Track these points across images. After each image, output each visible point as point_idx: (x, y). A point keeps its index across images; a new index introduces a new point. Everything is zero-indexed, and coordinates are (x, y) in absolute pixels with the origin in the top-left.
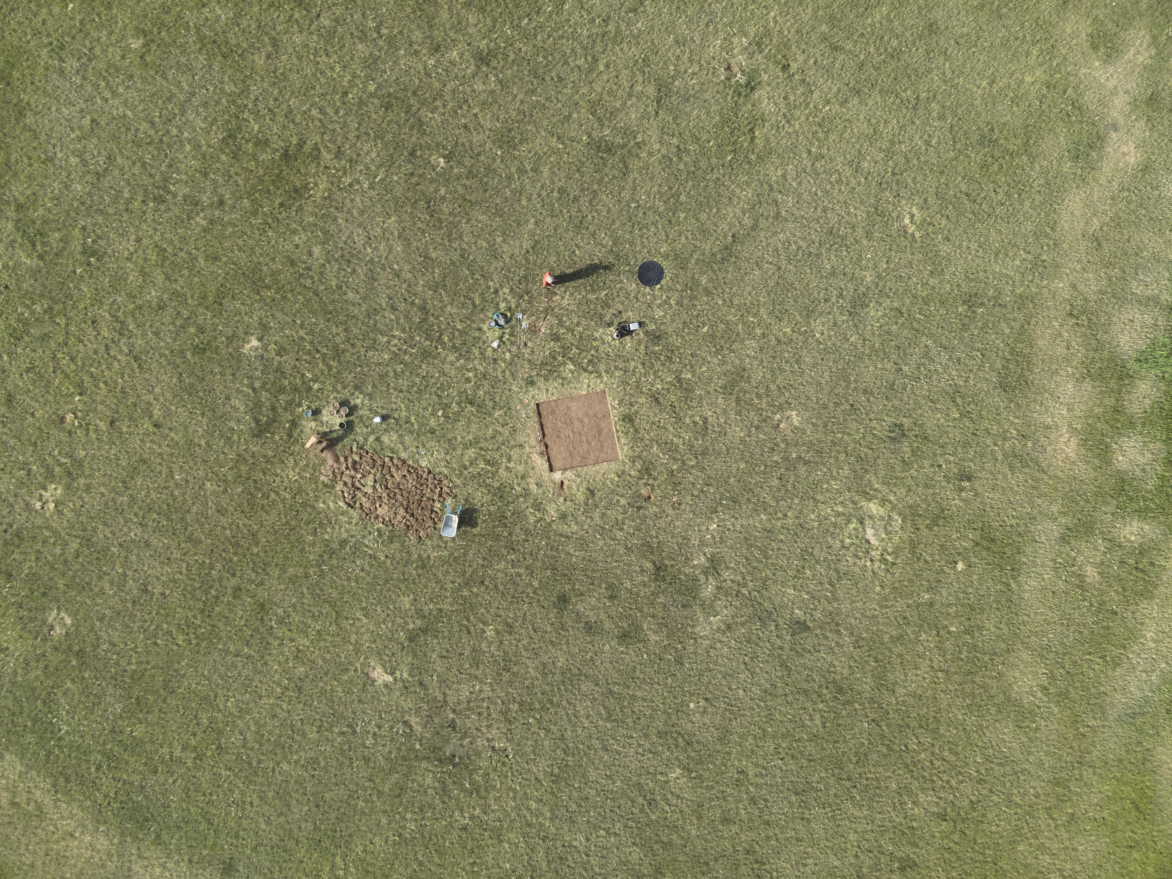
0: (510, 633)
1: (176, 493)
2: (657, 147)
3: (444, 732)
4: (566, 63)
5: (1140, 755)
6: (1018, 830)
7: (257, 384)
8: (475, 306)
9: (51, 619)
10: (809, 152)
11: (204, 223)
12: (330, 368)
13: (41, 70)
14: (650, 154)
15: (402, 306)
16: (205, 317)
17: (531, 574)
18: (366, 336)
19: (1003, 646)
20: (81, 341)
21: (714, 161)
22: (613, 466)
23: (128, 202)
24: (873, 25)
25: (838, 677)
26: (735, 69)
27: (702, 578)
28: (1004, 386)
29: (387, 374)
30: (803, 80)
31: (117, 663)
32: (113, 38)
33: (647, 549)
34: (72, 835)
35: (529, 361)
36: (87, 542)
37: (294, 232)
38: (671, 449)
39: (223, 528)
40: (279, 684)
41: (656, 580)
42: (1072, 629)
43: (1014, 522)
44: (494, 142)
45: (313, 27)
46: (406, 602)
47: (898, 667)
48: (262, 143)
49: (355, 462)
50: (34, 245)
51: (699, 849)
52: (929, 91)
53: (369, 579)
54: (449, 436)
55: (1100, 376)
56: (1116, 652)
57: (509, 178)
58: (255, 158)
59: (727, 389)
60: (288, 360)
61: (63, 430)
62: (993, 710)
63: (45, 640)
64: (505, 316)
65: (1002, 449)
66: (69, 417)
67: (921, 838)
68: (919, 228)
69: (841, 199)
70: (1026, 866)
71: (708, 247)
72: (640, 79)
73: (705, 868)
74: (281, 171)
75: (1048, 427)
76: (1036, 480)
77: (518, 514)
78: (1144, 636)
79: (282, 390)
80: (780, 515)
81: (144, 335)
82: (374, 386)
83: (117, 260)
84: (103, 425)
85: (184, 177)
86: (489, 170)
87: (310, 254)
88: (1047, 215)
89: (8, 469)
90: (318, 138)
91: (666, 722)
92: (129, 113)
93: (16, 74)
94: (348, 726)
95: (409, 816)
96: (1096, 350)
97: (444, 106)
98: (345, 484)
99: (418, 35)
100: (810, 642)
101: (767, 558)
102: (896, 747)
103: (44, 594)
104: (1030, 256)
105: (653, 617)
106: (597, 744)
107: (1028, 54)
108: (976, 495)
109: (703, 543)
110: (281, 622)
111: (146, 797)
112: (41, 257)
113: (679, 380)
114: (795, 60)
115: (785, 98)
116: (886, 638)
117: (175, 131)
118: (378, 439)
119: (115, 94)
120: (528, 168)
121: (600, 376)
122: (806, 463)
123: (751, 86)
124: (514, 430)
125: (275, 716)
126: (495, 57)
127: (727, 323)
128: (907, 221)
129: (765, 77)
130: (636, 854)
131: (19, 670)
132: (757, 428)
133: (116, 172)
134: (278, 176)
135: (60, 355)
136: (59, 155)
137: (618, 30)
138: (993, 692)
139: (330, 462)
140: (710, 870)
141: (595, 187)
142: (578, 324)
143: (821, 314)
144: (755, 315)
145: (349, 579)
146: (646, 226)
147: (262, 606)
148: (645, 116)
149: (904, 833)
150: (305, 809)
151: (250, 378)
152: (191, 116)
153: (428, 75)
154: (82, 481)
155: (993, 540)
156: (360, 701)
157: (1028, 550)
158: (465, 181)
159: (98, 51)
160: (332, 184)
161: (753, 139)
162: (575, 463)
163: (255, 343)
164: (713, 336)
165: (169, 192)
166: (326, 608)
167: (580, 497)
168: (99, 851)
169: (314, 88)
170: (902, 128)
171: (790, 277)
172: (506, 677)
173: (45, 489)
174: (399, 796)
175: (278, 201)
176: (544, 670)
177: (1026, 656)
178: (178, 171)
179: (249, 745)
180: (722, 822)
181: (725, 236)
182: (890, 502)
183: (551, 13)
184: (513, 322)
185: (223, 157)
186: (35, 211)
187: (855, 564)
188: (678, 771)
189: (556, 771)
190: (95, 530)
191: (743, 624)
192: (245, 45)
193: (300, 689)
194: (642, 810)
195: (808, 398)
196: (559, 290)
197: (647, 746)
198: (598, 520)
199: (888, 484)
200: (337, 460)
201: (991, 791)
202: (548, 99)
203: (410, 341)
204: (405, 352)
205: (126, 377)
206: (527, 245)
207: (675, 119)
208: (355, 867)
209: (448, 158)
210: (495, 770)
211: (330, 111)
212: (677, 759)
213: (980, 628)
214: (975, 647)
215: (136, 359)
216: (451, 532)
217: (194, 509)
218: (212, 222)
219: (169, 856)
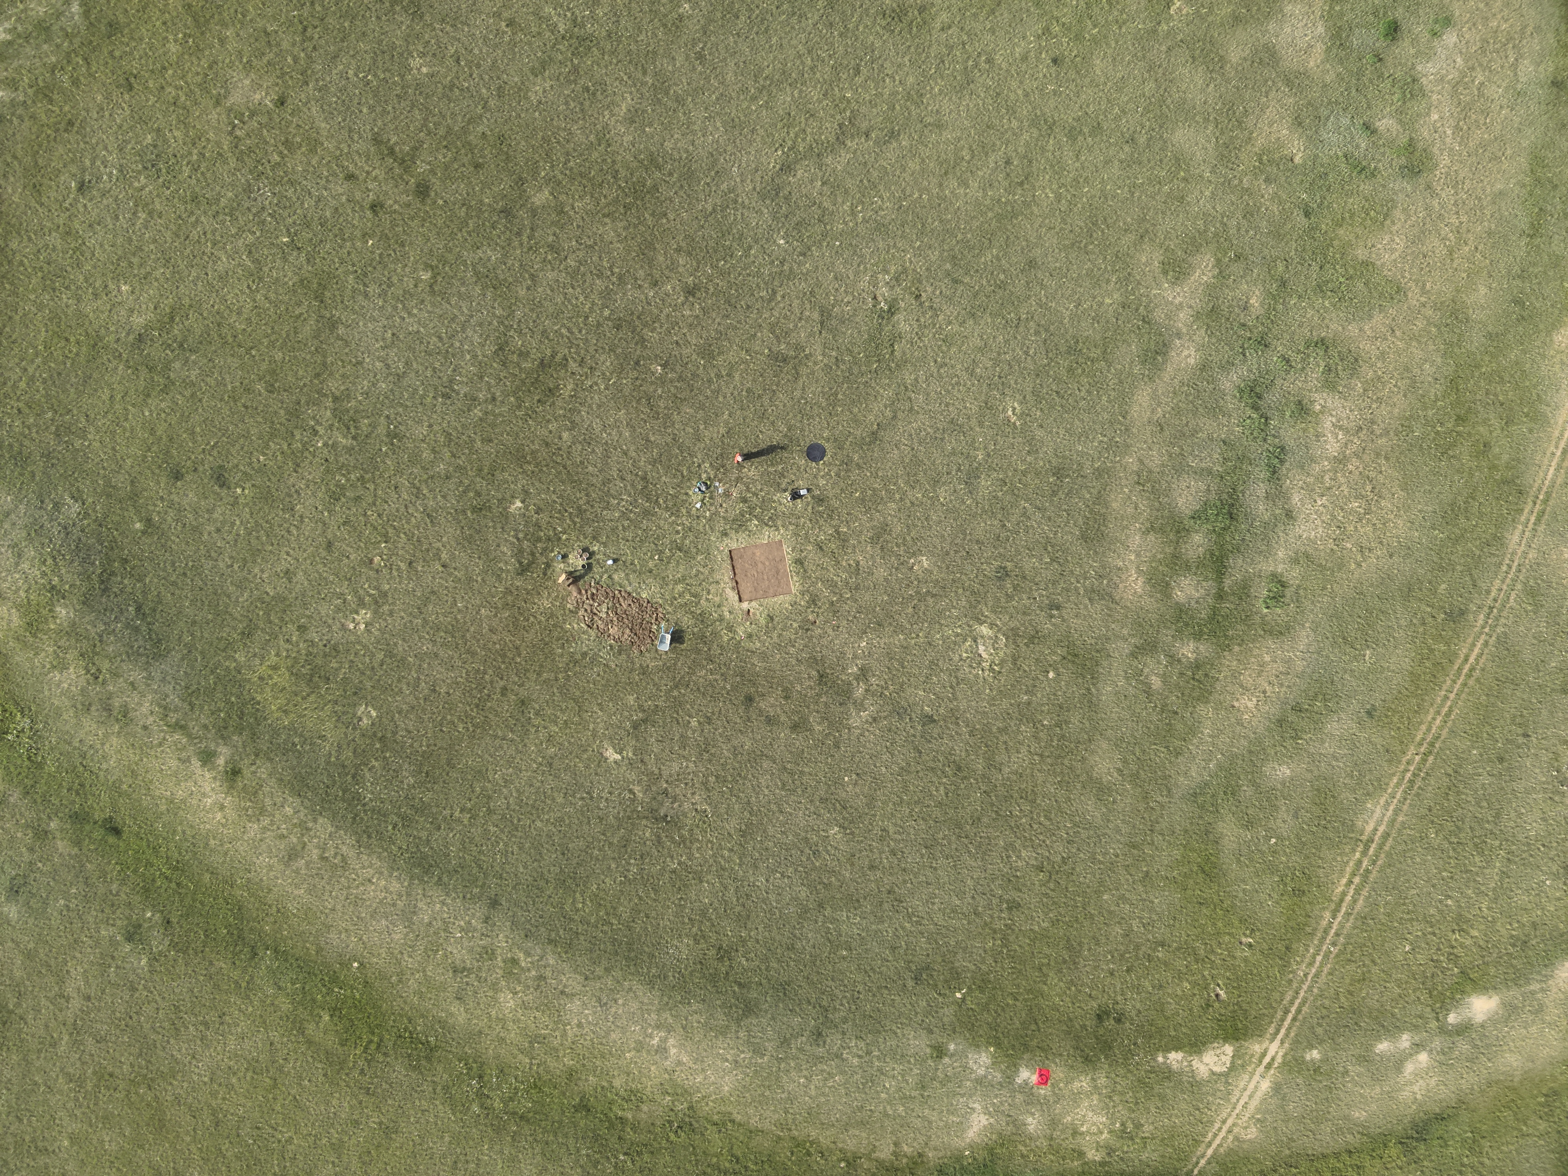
0: (709, 724)
1: (459, 617)
2: (820, 358)
3: (660, 798)
4: (752, 294)
5: (1203, 828)
6: (1101, 883)
7: (521, 535)
8: (683, 477)
9: (359, 713)
10: (936, 361)
11: (480, 414)
12: (575, 523)
13: (348, 292)
14: (815, 363)
15: (629, 477)
16: (481, 484)
17: (725, 680)
18: (601, 499)
19: (1086, 737)
20: (386, 502)
21: (864, 368)
22: (788, 598)
23: (423, 397)
24: (986, 263)
25: (957, 758)
26: (880, 298)
27: (855, 683)
28: (1084, 537)
29: (617, 527)
30: (931, 307)
31: (411, 746)
32: (407, 270)
33: (814, 661)
34: (370, 881)
35: (724, 518)
36: (390, 654)
37: (548, 421)
38: (832, 585)
39: (495, 643)
40: (535, 762)
41: (820, 684)
42: (1141, 725)
43: (1093, 642)
44: (698, 354)
45: (562, 267)
46: (631, 699)
47: (1004, 751)
48: (524, 354)
49: (593, 594)
50: (349, 429)
51: (852, 889)
52: (1028, 313)
53: (603, 682)
54: (663, 575)
55: (1162, 530)
56: (1177, 743)
57: (710, 381)
58: (518, 364)
59: (874, 540)
60: (544, 518)
61: (371, 569)
62: (1079, 786)
63: (354, 729)
64: (706, 484)
65: (1084, 586)
66: (377, 559)
67: (1024, 885)
68: (1019, 419)
69: (960, 397)
70: (1110, 912)
71: (859, 433)
72: (808, 306)
73: (856, 905)
74: (539, 376)
75: (1119, 569)
76: (1110, 609)
77: (715, 634)
78: (1202, 732)
79: (539, 540)
80: (913, 635)
81: (435, 498)
82: (607, 537)
83: (414, 441)
84: (403, 566)
85: (465, 379)
86: (695, 375)
87: (560, 438)
88: (1120, 407)
89: (328, 599)
90: (566, 351)
91: (827, 792)
92: (422, 330)
93: (328, 294)
94: (587, 793)
95: (632, 861)
96: (1158, 510)
97: (661, 327)
98: (586, 610)
99: (641, 273)
100: (936, 731)
101: (903, 668)
102: (1002, 813)
103: (355, 694)
104: (1105, 439)
105: (817, 712)
106: (774, 807)
107: (1108, 281)
108: (1064, 620)
109: (855, 657)
110: (537, 714)
111: (432, 848)
112: (354, 438)
113: (838, 533)
114: (925, 291)
115: (917, 320)
116: (994, 730)
117: (458, 344)
118: (610, 577)
119: (410, 314)
120: (724, 373)
121: (777, 529)
122: (934, 596)
123: (892, 310)
124: (712, 570)
125: (531, 785)
126: (699, 290)
127: (874, 490)
128: (1010, 413)
129: (902, 304)
130: (804, 892)
131: (333, 752)
132: (897, 569)
133: (413, 375)
134: (536, 379)
135: (369, 513)
136: (367, 360)
137: (791, 269)
138: (1078, 772)
139: (575, 594)
140: (860, 906)
141: (774, 388)
142: (761, 490)
143: (944, 484)
144: (895, 484)
145: (588, 682)
146: (812, 417)
147: (523, 702)
148: (811, 335)
149: (1010, 880)
150: (554, 856)
151: (515, 530)
152: (469, 332)
153: (649, 304)
154: (386, 608)
155: (1076, 655)
156: (596, 774)
157: (1105, 663)
158: (676, 384)
159: (395, 279)
160: (577, 385)
161: (892, 352)
162: (758, 596)
163: (518, 504)
164: (863, 500)
165: (454, 391)
166: (571, 704)
167: (763, 621)
168: (391, 893)
169: (563, 313)
170: (1007, 341)
171: (921, 456)
172: (706, 756)
173: (357, 613)
174: (625, 846)
175: (537, 398)
176: (735, 751)
177: (1104, 745)
178: (460, 374)
179: (512, 807)
180: (869, 869)
181: (872, 424)
182: (997, 625)
183: (741, 256)
184: (712, 488)
185: (495, 365)
186: (349, 402)
187: (970, 672)
188: (836, 829)
189: (743, 827)
190: (395, 644)
191: (885, 718)
192: (511, 280)
193: (551, 765)
194: (808, 859)
195: (935, 547)
196: (747, 464)
197: (812, 809)
198: (776, 639)
199: (995, 612)
200: (580, 592)
201: (1078, 849)
202: (739, 322)
203: (634, 503)
204: (631, 511)
205: (421, 530)
206: (722, 431)
207: (834, 337)
208: (591, 901)
209: (663, 367)
210: (697, 826)
211: (575, 330)
212: (835, 819)
213: (1067, 722)
214: (1063, 736)
215: (429, 516)
216: (665, 647)
217: (472, 629)
218: (486, 413)
219: (447, 894)
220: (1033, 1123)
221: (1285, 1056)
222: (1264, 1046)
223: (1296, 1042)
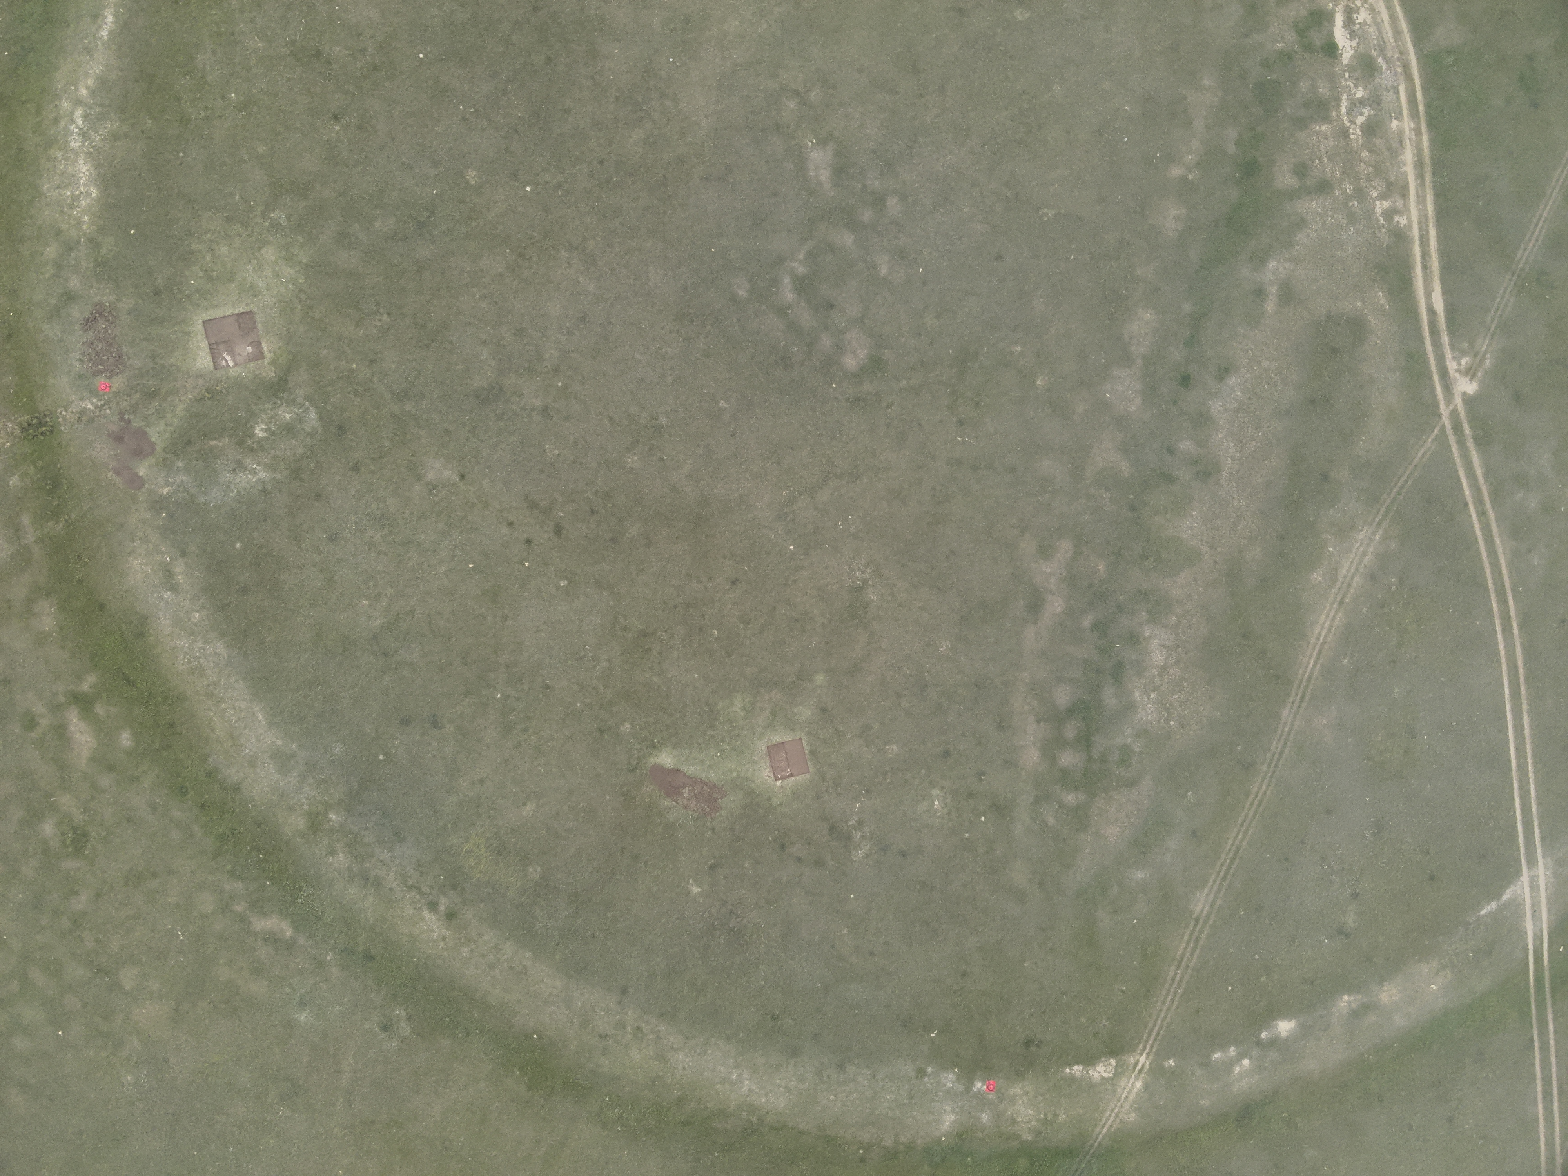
2: (820, 619)
3: (728, 916)
11: (602, 669)
14: (816, 622)
16: (604, 714)
17: (768, 834)
18: (681, 719)
19: (1007, 859)
22: (807, 776)
25: (924, 878)
27: (854, 831)
28: (999, 727)
30: (888, 583)
31: (565, 891)
32: (550, 581)
33: (825, 818)
34: (542, 981)
35: (761, 725)
36: (549, 830)
37: (646, 671)
39: (616, 818)
40: (646, 896)
41: (830, 833)
42: (1043, 849)
43: (1007, 796)
44: (739, 621)
47: (954, 872)
48: (627, 629)
54: (724, 766)
55: (1048, 720)
56: (1068, 860)
58: (624, 636)
59: (861, 735)
61: (535, 775)
62: (1004, 892)
63: (528, 881)
66: (539, 769)
68: (951, 651)
74: (638, 642)
75: (1022, 746)
76: (1018, 773)
77: (759, 803)
78: (1084, 852)
84: (556, 771)
85: (591, 648)
86: (738, 635)
88: (1015, 641)
89: (508, 797)
91: (838, 905)
94: (681, 916)
95: (712, 959)
96: (1045, 707)
100: (908, 861)
101: (886, 819)
103: (528, 858)
104: (1009, 662)
105: (830, 853)
108: (989, 783)
109: (853, 814)
110: (646, 864)
111: (582, 958)
113: (838, 731)
115: (881, 592)
124: (756, 760)
129: (870, 582)
131: (515, 897)
132: (877, 754)
138: (1004, 883)
148: (813, 604)
151: (627, 743)
153: (707, 592)
154: (545, 800)
155: (998, 805)
156: (686, 902)
157: (1016, 810)
158: (727, 641)
161: (866, 612)
164: (853, 709)
167: (791, 793)
168: (556, 988)
172: (758, 886)
173: (527, 806)
176: (776, 882)
177: (1019, 864)
178: (588, 645)
181: (855, 659)
182: (945, 788)
186: (516, 668)
187: (929, 820)
188: (846, 929)
191: (875, 854)
193: (656, 897)
195: (901, 738)
198: (799, 805)
199: (943, 779)
205: (566, 747)
210: (754, 933)
212: (845, 923)
213: (995, 850)
214: (993, 859)
215: (571, 737)
219: (593, 987)
220: (985, 1117)
221: (1150, 1065)
222: (1137, 1057)
223: (1157, 1054)
